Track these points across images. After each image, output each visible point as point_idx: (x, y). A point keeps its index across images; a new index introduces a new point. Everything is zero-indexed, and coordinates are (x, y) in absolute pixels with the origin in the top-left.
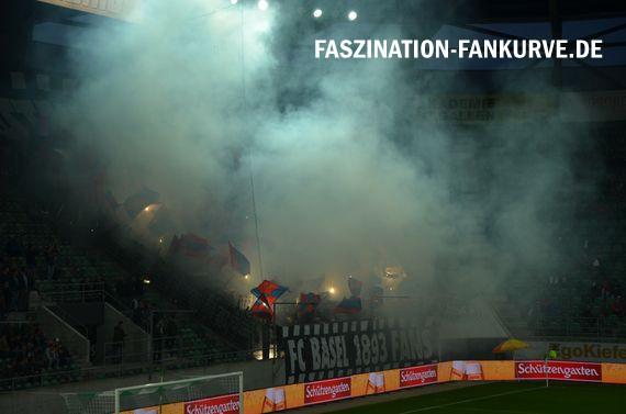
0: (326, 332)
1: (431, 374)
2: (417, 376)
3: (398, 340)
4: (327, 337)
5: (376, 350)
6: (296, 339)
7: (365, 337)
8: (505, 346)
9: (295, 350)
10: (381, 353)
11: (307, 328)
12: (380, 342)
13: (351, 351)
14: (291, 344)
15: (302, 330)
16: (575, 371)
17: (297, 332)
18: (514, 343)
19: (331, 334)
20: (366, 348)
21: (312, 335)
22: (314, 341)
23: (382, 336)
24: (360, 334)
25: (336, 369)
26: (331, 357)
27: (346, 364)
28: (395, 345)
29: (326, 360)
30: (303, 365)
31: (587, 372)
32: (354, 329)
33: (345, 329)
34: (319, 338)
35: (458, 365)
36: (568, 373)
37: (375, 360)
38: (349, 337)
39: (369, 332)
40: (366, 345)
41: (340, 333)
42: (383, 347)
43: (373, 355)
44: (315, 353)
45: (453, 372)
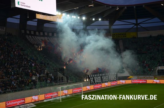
0: (97, 76)
4: (97, 77)
5: (106, 79)
6: (92, 77)
7: (104, 77)
8: (129, 77)
9: (92, 79)
10: (107, 79)
11: (94, 75)
12: (107, 77)
13: (102, 79)
14: (91, 78)
15: (93, 76)
16: (142, 81)
17: (92, 76)
18: (131, 77)
19: (98, 76)
20: (104, 79)
21: (95, 76)
22: (95, 78)
23: (107, 76)
25: (99, 83)
26: (98, 80)
27: (101, 81)
29: (97, 81)
31: (144, 81)
32: (102, 75)
33: (100, 75)
34: (96, 77)
35: (121, 81)
36: (141, 82)
37: (106, 81)
38: (101, 77)
41: (100, 76)
42: (108, 78)
43: (106, 80)
44: (95, 80)
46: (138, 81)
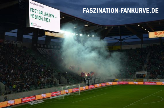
1: (106, 84)
2: (104, 84)
3: (101, 80)
4: (91, 79)
8: (115, 80)
11: (88, 78)
13: (95, 81)
14: (86, 81)
16: (125, 83)
18: (117, 80)
22: (89, 80)
24: (96, 79)
25: (92, 84)
26: (92, 82)
27: (94, 83)
28: (100, 80)
30: (88, 83)
36: (124, 83)
37: (98, 83)
39: (97, 79)
40: (97, 81)
41: (93, 79)
44: (90, 82)
45: (108, 84)
46: (122, 83)
